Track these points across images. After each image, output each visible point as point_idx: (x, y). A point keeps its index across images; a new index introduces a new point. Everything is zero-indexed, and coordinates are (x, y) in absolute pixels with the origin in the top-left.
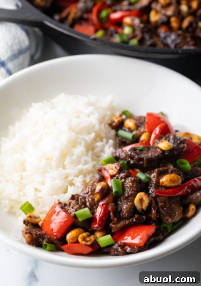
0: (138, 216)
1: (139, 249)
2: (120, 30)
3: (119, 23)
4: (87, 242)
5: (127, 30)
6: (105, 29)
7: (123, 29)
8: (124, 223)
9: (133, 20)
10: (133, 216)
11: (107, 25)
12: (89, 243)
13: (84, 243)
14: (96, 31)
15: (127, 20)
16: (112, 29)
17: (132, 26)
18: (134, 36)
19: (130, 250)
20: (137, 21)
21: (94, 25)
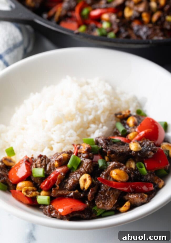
0: (78, 191)
1: (61, 217)
2: (99, 25)
3: (98, 19)
4: (28, 194)
5: (105, 25)
6: (86, 24)
7: (102, 23)
8: (64, 193)
9: (110, 16)
10: (74, 190)
11: (88, 21)
12: (28, 196)
13: (25, 194)
14: (79, 26)
15: (105, 16)
16: (93, 24)
17: (109, 21)
18: (111, 30)
19: (54, 215)
20: (113, 17)
21: (77, 21)
